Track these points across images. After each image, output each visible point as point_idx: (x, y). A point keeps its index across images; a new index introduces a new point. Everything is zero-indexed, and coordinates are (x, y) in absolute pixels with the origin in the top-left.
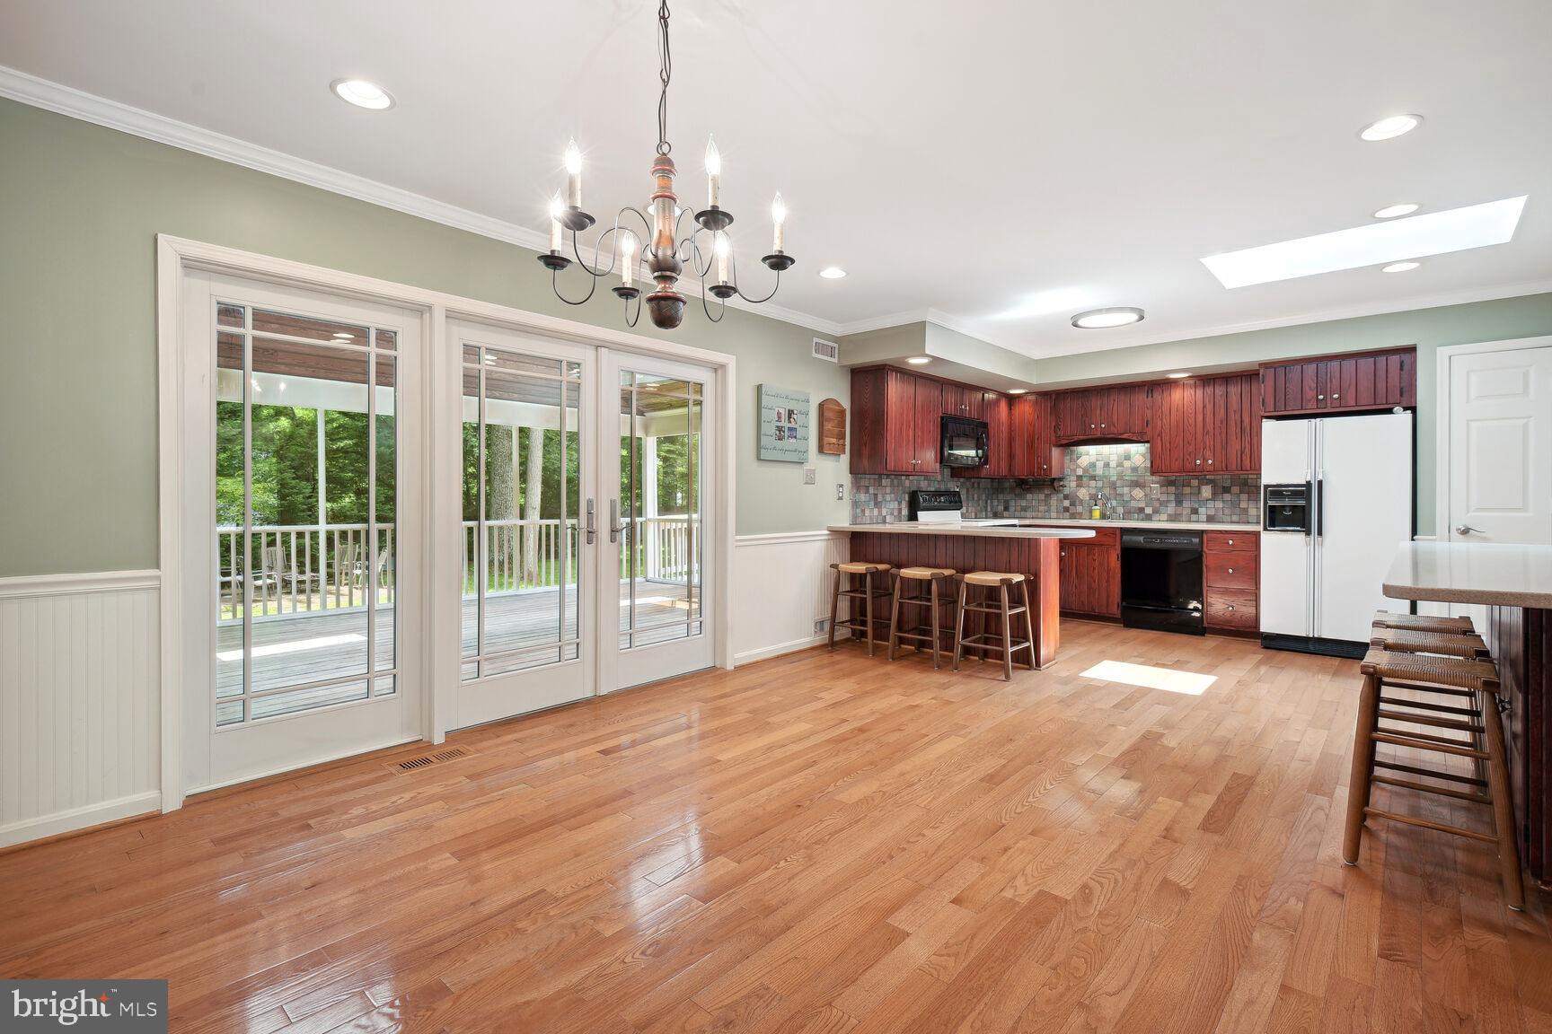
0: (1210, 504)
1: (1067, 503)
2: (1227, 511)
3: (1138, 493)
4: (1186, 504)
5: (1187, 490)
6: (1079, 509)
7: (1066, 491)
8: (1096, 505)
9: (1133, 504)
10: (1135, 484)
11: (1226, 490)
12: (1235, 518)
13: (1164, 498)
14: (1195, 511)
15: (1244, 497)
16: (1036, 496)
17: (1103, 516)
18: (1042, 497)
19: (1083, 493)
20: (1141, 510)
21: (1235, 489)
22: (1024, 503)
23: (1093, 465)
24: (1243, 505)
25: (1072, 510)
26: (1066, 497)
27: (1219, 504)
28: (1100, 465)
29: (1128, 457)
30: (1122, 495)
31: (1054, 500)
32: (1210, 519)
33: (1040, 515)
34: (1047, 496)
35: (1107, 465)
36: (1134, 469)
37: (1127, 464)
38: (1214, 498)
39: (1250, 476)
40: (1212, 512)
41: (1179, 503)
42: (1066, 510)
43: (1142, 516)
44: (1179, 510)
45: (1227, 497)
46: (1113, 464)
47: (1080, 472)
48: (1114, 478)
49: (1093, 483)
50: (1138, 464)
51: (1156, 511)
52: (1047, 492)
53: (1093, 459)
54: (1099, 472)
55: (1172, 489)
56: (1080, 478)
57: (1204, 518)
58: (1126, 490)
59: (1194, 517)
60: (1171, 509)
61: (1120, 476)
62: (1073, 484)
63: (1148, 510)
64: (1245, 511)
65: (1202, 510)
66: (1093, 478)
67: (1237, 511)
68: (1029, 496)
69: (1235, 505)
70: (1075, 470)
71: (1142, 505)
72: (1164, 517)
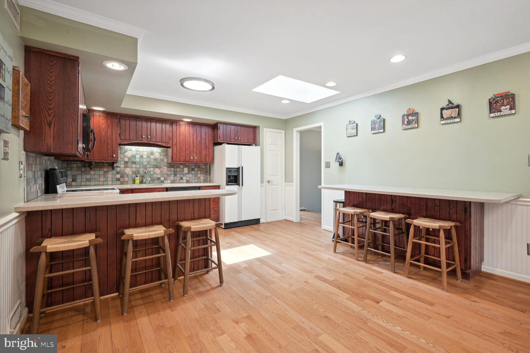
0: (187, 175)
1: (118, 176)
2: (193, 178)
3: (157, 171)
4: (178, 176)
5: (178, 170)
6: (126, 179)
7: (118, 169)
8: (137, 177)
9: (155, 176)
10: (156, 167)
11: (193, 170)
12: (196, 181)
13: (169, 173)
14: (182, 179)
15: (199, 172)
16: (97, 172)
17: (141, 182)
18: (102, 173)
19: (128, 171)
20: (159, 179)
21: (196, 169)
22: (88, 177)
23: (134, 156)
24: (199, 176)
25: (122, 180)
26: (118, 173)
27: (191, 175)
28: (138, 156)
29: (152, 153)
30: (150, 172)
31: (110, 175)
32: (188, 182)
33: (100, 183)
34: (105, 172)
35: (142, 157)
36: (156, 160)
37: (152, 157)
38: (188, 173)
39: (201, 164)
40: (188, 179)
41: (175, 175)
42: (118, 180)
43: (159, 181)
44: (175, 178)
45: (193, 172)
46: (145, 156)
47: (126, 159)
48: (146, 163)
49: (134, 166)
50: (157, 157)
51: (165, 179)
52: (105, 170)
53: (134, 153)
54: (138, 160)
55: (172, 169)
56: (126, 163)
57: (185, 181)
58: (152, 169)
59: (181, 181)
60: (172, 178)
61: (149, 163)
62: (122, 166)
63: (162, 179)
64: (199, 177)
65: (184, 178)
66: (134, 163)
67: (197, 178)
68: (92, 172)
69: (196, 175)
70: (123, 158)
71: (159, 176)
72: (169, 181)
